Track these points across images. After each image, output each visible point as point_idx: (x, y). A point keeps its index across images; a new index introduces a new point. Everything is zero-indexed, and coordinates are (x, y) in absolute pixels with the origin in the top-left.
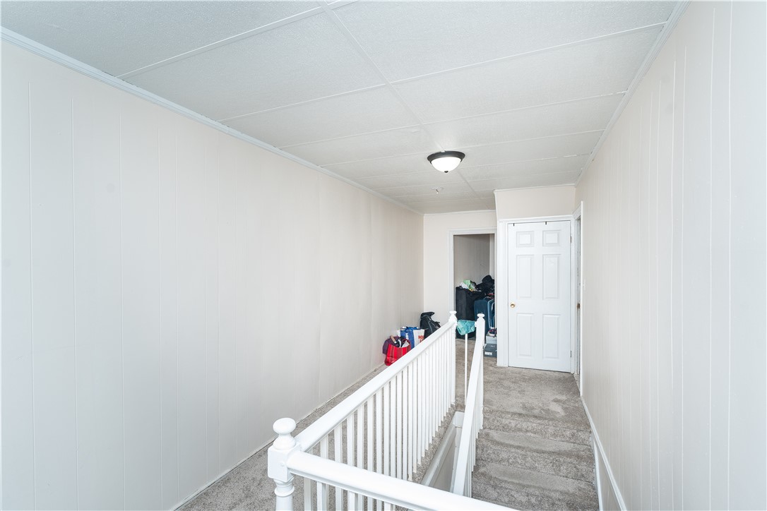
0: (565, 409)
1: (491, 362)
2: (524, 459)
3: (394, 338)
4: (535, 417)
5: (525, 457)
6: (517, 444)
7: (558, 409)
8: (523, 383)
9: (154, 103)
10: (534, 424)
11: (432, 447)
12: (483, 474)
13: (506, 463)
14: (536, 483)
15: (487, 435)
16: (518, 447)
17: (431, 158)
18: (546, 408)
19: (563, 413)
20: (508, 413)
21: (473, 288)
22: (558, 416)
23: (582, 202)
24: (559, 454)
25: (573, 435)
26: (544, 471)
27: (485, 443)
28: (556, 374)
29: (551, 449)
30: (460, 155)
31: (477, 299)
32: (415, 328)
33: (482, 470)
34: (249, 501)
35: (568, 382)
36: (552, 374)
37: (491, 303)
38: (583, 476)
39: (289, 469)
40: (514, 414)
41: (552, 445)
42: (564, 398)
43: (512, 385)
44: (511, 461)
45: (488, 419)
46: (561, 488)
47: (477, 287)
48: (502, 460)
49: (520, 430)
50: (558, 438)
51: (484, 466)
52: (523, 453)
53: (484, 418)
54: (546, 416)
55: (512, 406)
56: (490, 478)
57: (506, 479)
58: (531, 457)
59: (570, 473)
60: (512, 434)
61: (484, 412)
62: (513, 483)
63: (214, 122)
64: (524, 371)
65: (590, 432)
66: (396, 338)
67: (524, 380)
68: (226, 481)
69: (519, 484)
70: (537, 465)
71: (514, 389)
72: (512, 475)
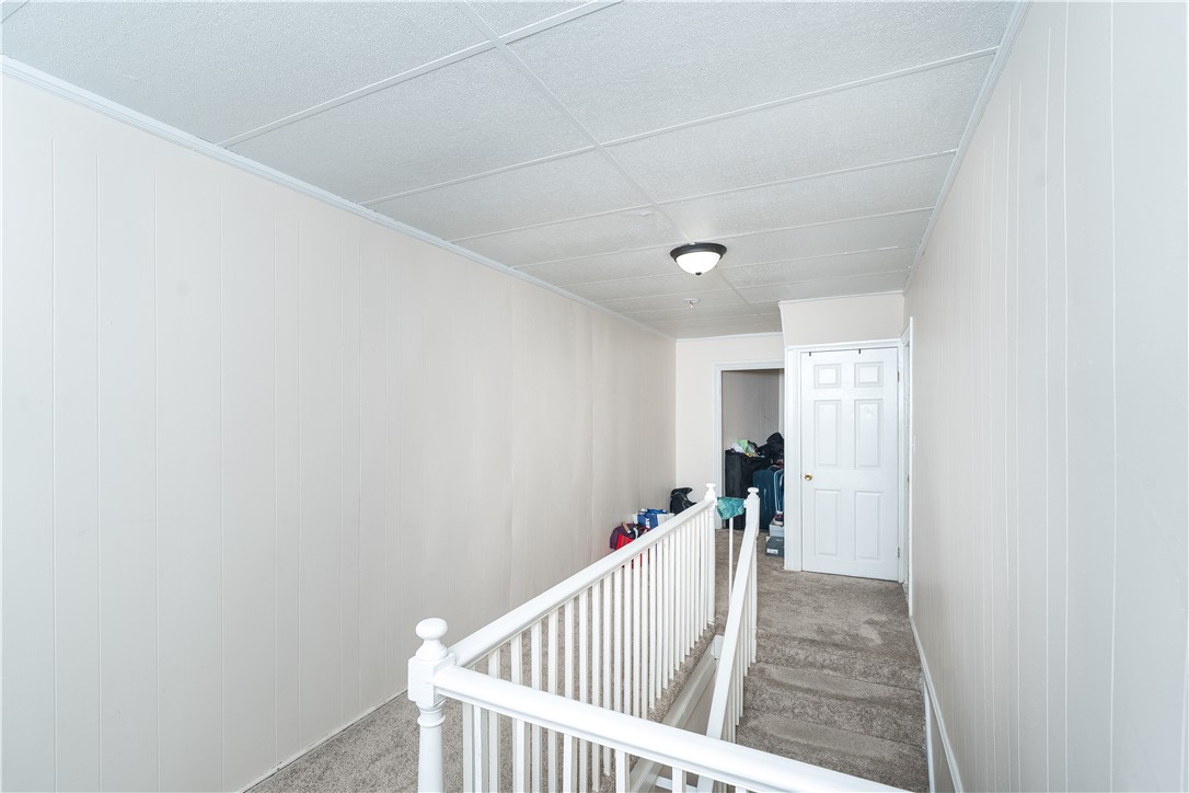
0: (883, 635)
1: (775, 565)
2: (817, 709)
3: (628, 525)
4: (836, 645)
5: (818, 706)
6: (806, 686)
7: (872, 636)
8: (822, 596)
9: (270, 180)
10: (835, 656)
11: (673, 684)
12: (754, 730)
13: (790, 714)
14: (835, 745)
15: (762, 671)
16: (808, 691)
17: (676, 253)
18: (853, 632)
19: (879, 641)
20: (794, 639)
21: (752, 453)
22: (870, 644)
23: (911, 319)
24: (871, 701)
25: (894, 674)
26: (846, 727)
27: (758, 683)
28: (875, 583)
29: (858, 695)
30: (719, 249)
31: (757, 469)
32: (661, 512)
33: (753, 723)
34: (399, 751)
35: (891, 595)
36: (867, 582)
37: (779, 476)
38: (907, 736)
39: (435, 687)
40: (802, 640)
41: (859, 688)
42: (883, 618)
43: (804, 599)
44: (796, 711)
45: (764, 648)
46: (872, 753)
47: (758, 450)
48: (784, 709)
49: (812, 665)
50: (871, 679)
51: (756, 718)
52: (815, 699)
53: (758, 645)
54: (853, 644)
55: (802, 629)
56: (764, 735)
57: (787, 737)
58: (828, 706)
59: (887, 731)
60: (801, 671)
61: (758, 637)
62: (798, 744)
63: (354, 205)
64: (826, 578)
65: (920, 670)
66: (631, 526)
67: (824, 591)
68: (368, 723)
69: (807, 745)
70: (836, 718)
71: (808, 605)
72: (798, 733)
